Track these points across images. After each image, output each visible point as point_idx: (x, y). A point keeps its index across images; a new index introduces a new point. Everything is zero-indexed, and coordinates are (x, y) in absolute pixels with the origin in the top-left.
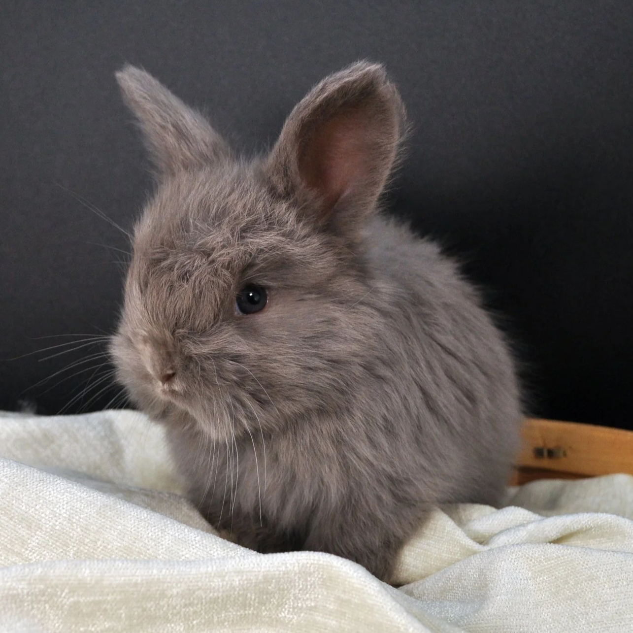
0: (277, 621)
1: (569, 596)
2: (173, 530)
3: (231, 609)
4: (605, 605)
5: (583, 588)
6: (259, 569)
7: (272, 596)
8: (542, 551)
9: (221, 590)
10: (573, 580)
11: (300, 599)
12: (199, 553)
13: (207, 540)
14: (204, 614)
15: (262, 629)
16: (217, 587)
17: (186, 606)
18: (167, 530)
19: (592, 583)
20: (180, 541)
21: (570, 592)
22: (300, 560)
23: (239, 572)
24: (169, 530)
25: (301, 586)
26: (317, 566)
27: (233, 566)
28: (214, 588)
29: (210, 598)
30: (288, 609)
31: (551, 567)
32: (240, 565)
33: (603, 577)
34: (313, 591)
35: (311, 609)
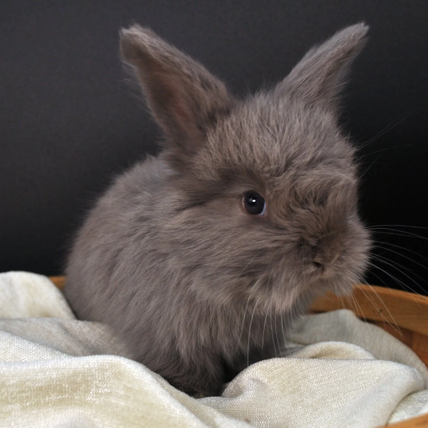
0: (85, 403)
1: (291, 391)
2: (18, 343)
3: (52, 395)
4: (314, 394)
5: (300, 384)
6: (70, 367)
7: (80, 385)
8: (272, 363)
9: (43, 381)
10: (293, 380)
11: (100, 387)
12: (34, 358)
13: (41, 349)
14: (33, 398)
15: (76, 408)
16: (41, 379)
17: (19, 392)
18: (13, 343)
19: (305, 380)
20: (22, 350)
21: (292, 389)
22: (99, 360)
23: (56, 369)
24: (15, 343)
25: (100, 378)
26: (111, 364)
27: (52, 365)
28: (38, 380)
29: (37, 387)
30: (92, 395)
31: (279, 373)
32: (57, 364)
33: (312, 375)
34: (109, 382)
35: (108, 394)
